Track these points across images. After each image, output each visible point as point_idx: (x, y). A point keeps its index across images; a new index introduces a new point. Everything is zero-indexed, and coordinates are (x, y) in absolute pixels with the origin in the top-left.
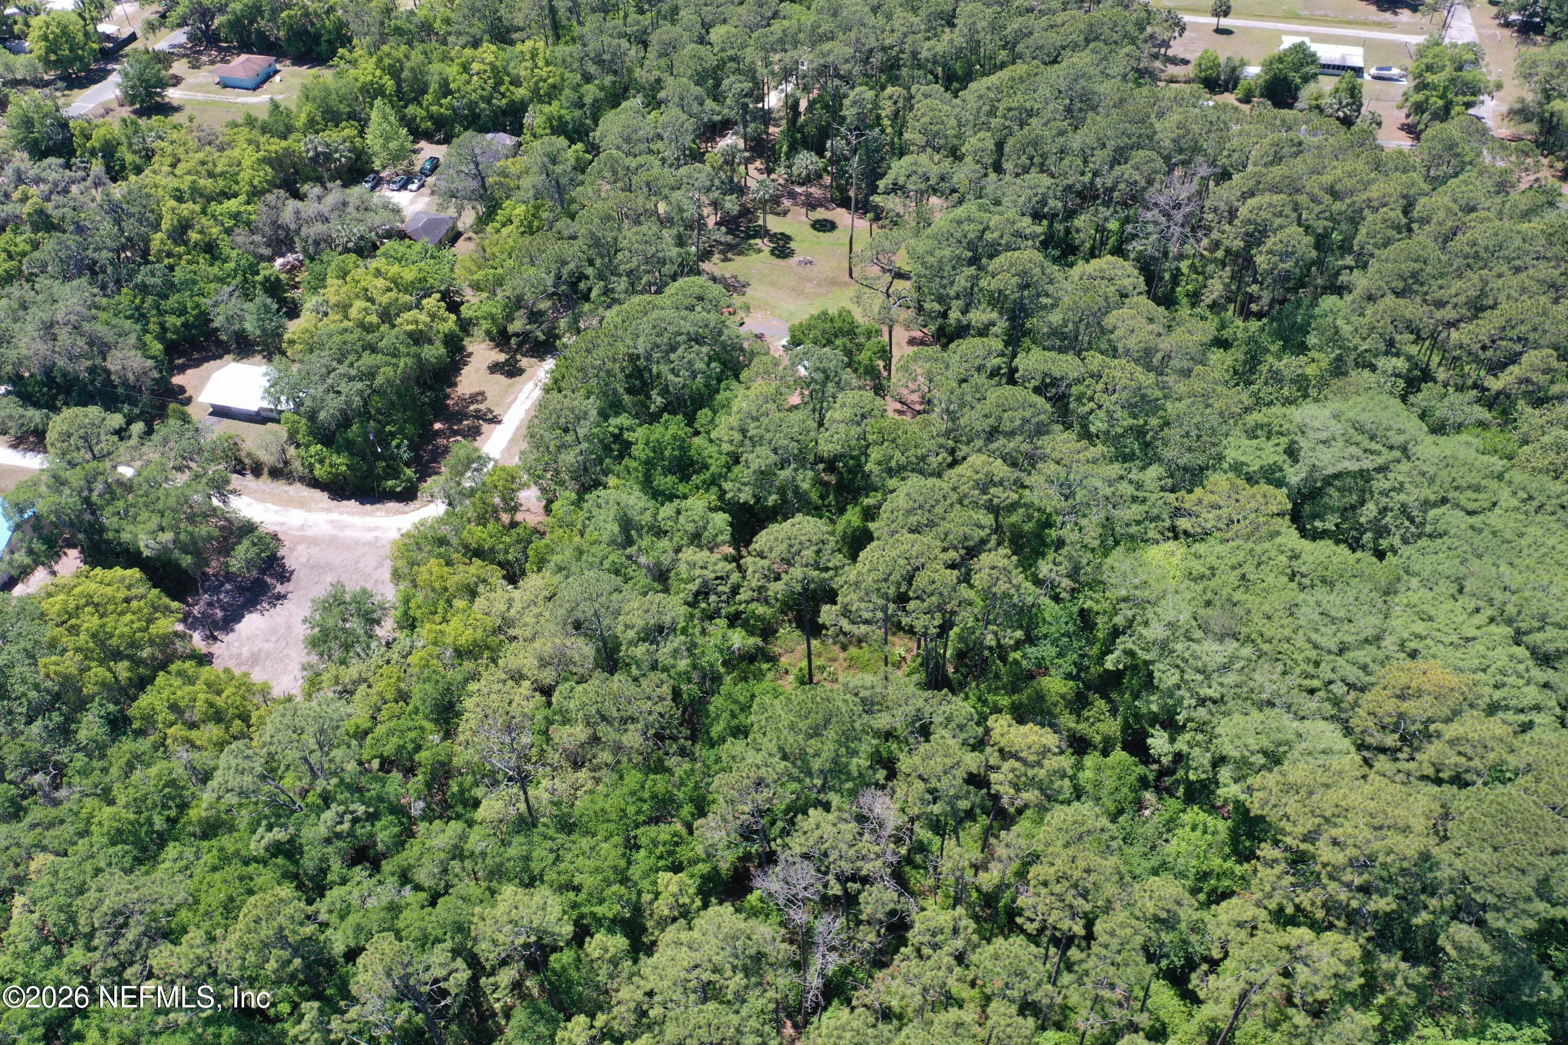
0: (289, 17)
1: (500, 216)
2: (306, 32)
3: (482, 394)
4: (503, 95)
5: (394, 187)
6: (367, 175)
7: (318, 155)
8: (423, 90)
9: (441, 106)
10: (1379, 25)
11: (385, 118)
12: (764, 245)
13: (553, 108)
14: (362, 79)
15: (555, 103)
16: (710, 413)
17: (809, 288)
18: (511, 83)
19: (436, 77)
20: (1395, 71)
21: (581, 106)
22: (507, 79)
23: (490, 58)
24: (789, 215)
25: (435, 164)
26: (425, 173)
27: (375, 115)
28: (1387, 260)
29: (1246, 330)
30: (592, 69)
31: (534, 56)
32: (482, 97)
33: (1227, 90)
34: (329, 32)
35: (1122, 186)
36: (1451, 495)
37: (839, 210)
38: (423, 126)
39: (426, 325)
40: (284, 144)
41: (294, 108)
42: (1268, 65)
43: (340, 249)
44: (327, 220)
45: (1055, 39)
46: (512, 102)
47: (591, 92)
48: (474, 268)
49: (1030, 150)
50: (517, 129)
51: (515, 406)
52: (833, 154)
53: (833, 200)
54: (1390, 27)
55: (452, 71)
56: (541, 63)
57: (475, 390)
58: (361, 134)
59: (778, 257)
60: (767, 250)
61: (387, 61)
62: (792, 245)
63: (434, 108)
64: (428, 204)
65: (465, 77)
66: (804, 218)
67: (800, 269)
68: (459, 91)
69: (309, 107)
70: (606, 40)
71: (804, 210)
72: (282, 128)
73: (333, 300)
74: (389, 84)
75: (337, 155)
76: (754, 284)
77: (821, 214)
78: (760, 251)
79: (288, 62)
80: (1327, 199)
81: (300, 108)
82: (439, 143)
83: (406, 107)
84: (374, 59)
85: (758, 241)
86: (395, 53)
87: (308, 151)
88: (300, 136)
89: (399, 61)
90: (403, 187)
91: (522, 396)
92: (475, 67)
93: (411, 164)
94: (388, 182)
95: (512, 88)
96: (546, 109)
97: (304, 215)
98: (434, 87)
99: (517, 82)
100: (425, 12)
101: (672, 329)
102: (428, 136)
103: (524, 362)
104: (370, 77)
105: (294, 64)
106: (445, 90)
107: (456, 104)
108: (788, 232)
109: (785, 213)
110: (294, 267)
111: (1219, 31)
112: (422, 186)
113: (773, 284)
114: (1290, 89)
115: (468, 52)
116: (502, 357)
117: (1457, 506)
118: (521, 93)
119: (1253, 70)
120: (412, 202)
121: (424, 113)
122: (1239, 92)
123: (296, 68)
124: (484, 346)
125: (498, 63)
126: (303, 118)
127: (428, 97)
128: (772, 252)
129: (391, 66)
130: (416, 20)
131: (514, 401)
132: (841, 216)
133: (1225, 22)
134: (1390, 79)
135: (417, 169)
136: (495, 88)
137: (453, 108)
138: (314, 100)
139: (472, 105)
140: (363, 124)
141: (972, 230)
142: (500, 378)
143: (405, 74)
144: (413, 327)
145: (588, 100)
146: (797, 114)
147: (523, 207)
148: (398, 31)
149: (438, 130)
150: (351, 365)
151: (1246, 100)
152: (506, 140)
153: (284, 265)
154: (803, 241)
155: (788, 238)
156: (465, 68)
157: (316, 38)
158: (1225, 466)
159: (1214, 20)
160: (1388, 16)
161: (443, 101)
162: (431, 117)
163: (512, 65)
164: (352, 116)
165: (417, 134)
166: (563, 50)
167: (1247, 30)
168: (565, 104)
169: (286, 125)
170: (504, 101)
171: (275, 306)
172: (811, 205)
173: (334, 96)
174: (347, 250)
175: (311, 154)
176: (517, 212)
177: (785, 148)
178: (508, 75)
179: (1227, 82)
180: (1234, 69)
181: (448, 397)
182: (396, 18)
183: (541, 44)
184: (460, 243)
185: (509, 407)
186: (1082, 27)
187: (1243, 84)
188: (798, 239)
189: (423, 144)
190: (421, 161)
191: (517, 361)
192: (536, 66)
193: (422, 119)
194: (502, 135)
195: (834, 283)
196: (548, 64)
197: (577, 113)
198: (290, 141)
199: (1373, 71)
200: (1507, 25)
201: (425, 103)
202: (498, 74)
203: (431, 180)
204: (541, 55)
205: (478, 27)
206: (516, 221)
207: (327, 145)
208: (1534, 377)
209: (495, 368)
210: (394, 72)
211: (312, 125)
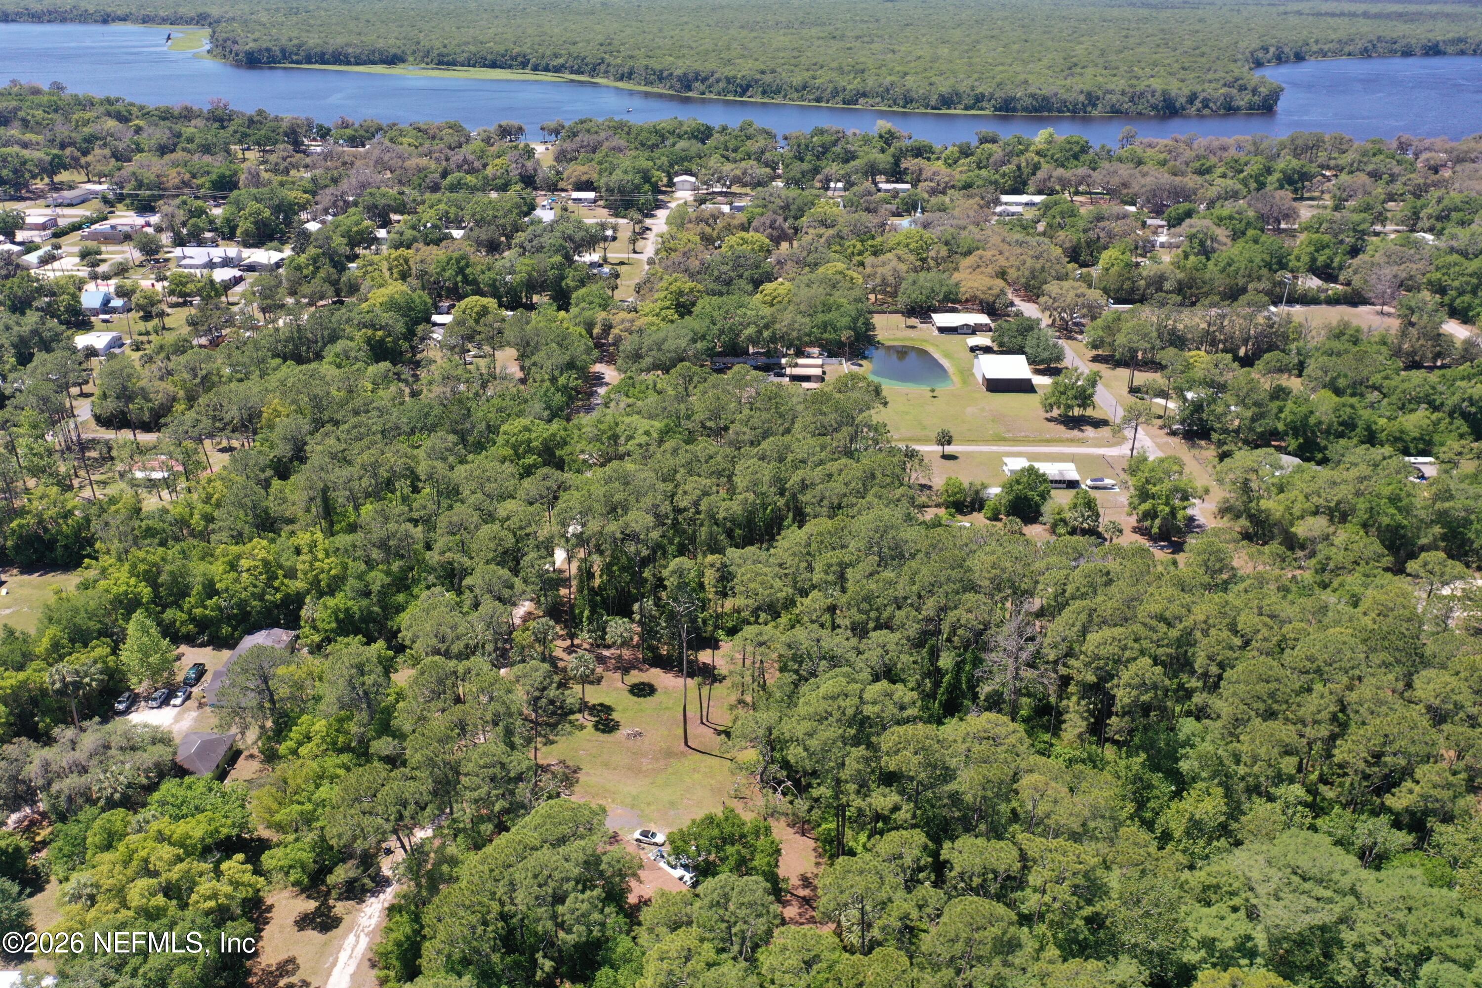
0: (21, 526)
1: (295, 733)
2: (38, 538)
3: (292, 960)
4: (277, 590)
5: (154, 704)
6: (120, 694)
7: (66, 685)
8: (184, 593)
9: (205, 607)
10: (1072, 441)
11: (145, 630)
12: (586, 720)
13: (338, 601)
14: (115, 590)
15: (340, 595)
16: (611, 973)
17: (646, 764)
18: (285, 576)
19: (199, 579)
20: (1108, 482)
21: (367, 594)
22: (280, 572)
23: (263, 554)
24: (603, 683)
25: (200, 671)
26: (189, 683)
27: (132, 628)
28: (1238, 682)
29: (1128, 768)
30: (376, 554)
31: (313, 546)
32: (253, 594)
33: (973, 510)
34: (67, 537)
35: (960, 632)
36: (1433, 943)
37: (653, 670)
38: (184, 630)
39: (227, 896)
40: (22, 676)
41: (33, 632)
42: (1009, 487)
43: (102, 802)
44: (84, 770)
45: (837, 487)
46: (287, 596)
47: (378, 579)
48: (275, 806)
49: (865, 606)
50: (292, 622)
51: (336, 971)
52: (642, 616)
53: (645, 661)
54: (1083, 442)
55: (217, 569)
56: (321, 555)
57: (283, 956)
58: (115, 651)
59: (603, 731)
60: (590, 725)
61: (142, 567)
62: (615, 716)
63: (198, 611)
64: (196, 720)
65: (233, 575)
66: (620, 684)
67: (631, 743)
68: (227, 590)
69: (53, 630)
70: (392, 526)
71: (618, 675)
72: (19, 658)
73: (107, 883)
74: (146, 591)
75: (87, 680)
76: (585, 768)
77: (635, 677)
78: (582, 727)
79: (15, 571)
80: (1162, 627)
81: (41, 633)
82: (202, 645)
83: (163, 612)
84: (127, 566)
85: (578, 716)
86: (150, 558)
87: (53, 683)
88: (43, 665)
89: (155, 565)
90: (165, 702)
91: (343, 956)
92: (244, 563)
93: (173, 674)
94: (147, 699)
95: (286, 581)
96: (331, 602)
97: (54, 767)
98: (197, 589)
99: (291, 574)
100: (179, 509)
101: (557, 875)
102: (190, 640)
103: (340, 908)
104: (124, 588)
105: (22, 573)
106: (210, 590)
107: (223, 604)
108: (607, 702)
109: (599, 681)
110: (32, 823)
111: (945, 457)
112: (188, 697)
113: (606, 765)
114: (1030, 506)
115: (235, 549)
116: (311, 905)
117: (1447, 958)
118: (298, 585)
119: (994, 491)
120: (177, 719)
121: (185, 616)
122: (987, 511)
123: (25, 577)
124: (286, 894)
125: (271, 558)
126: (45, 642)
127: (190, 601)
128: (596, 728)
129: (146, 572)
130: (169, 518)
131: (334, 964)
132: (655, 675)
133: (949, 449)
134: (1105, 488)
135: (180, 678)
136: (269, 584)
137: (219, 608)
138: (59, 622)
139: (242, 604)
140: (117, 642)
141: (849, 705)
142: (312, 935)
143: (163, 578)
144: (212, 904)
145: (375, 588)
146: (590, 575)
147: (324, 722)
148: (150, 532)
149: (201, 632)
150: (134, 974)
151: (995, 518)
152: (281, 636)
153: (20, 822)
154: (625, 710)
155: (608, 709)
156: (233, 566)
157: (51, 544)
158: (1193, 943)
159: (940, 448)
160: (1076, 433)
161: (208, 602)
162: (193, 620)
163: (285, 556)
164: (104, 633)
165: (177, 638)
166: (343, 540)
167: (969, 454)
168: (350, 594)
169: (24, 655)
170: (278, 596)
171: (16, 889)
172: (625, 668)
173: (83, 614)
174: (111, 804)
175: (58, 685)
176: (316, 727)
177: (586, 613)
178: (281, 567)
179: (973, 503)
180: (977, 492)
181: (249, 973)
182: (148, 518)
183: (319, 535)
184: (241, 762)
185: (329, 975)
186: (859, 474)
187: (989, 504)
188: (620, 708)
189: (183, 648)
190: (183, 670)
191: (330, 908)
192: (316, 559)
193: (182, 623)
194: (276, 631)
195: (669, 754)
196: (327, 556)
197: (365, 602)
198: (29, 671)
199: (1089, 482)
200: (1173, 433)
201: (186, 607)
202: (270, 570)
203: (196, 690)
204: (320, 547)
205: (243, 521)
206: (317, 740)
207: (77, 672)
208: (1435, 793)
209: (304, 922)
210: (151, 578)
211: (56, 653)
